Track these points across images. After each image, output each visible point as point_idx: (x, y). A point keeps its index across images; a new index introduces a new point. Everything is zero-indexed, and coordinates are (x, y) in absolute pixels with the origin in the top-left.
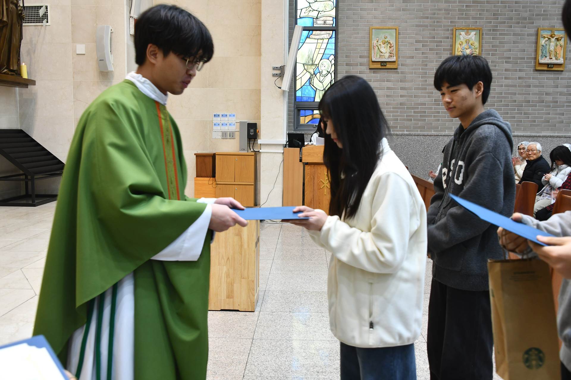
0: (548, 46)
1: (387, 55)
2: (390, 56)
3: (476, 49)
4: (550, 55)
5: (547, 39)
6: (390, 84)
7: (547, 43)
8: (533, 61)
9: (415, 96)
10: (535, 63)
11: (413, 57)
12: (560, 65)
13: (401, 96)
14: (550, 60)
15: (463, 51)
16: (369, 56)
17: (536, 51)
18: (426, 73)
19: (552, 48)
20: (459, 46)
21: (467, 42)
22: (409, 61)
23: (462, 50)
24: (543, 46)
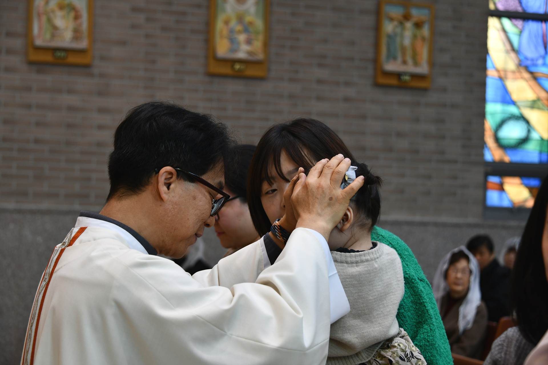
0: (398, 39)
1: (69, 34)
2: (75, 38)
3: (259, 33)
4: (403, 56)
5: (396, 23)
7: (398, 30)
8: (370, 66)
10: (375, 69)
11: (124, 43)
12: (422, 77)
13: (100, 127)
14: (403, 66)
16: (28, 35)
17: (377, 46)
19: (407, 42)
20: (223, 26)
21: (240, 17)
22: (116, 51)
24: (389, 36)
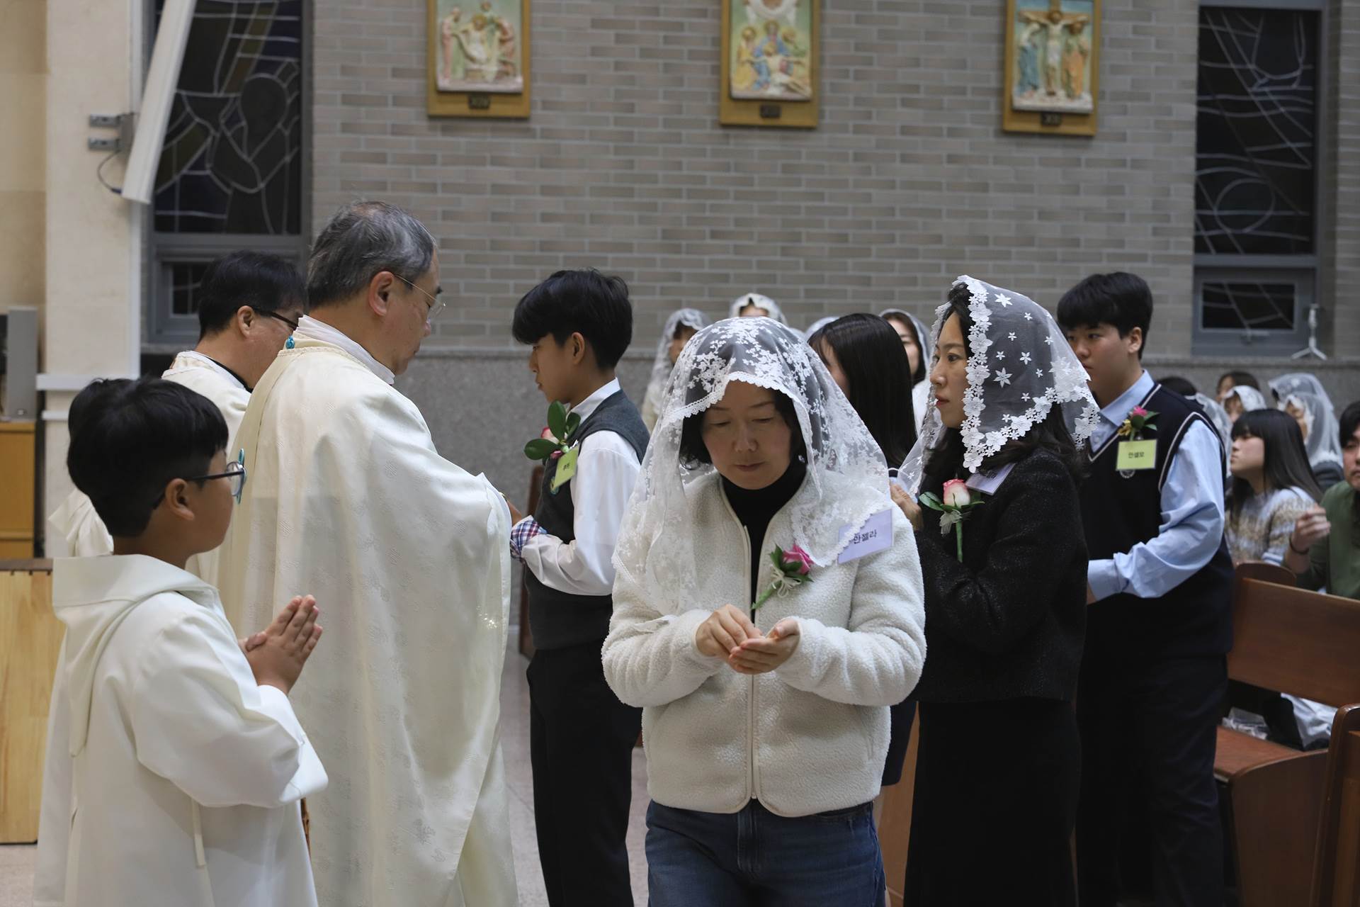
0: (1040, 53)
1: (493, 68)
2: (501, 75)
3: (802, 54)
4: (1048, 82)
5: (1035, 26)
6: (502, 175)
7: (1037, 39)
8: (993, 100)
9: (594, 219)
10: (1001, 106)
11: (581, 79)
12: (1081, 116)
13: (546, 218)
14: (1048, 99)
15: (757, 60)
16: (428, 73)
17: (1003, 66)
18: (629, 136)
19: (1054, 59)
20: (743, 44)
21: (771, 28)
22: (568, 93)
23: (752, 58)
24: (1024, 50)
